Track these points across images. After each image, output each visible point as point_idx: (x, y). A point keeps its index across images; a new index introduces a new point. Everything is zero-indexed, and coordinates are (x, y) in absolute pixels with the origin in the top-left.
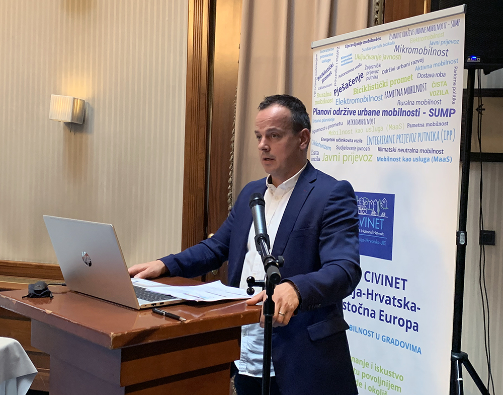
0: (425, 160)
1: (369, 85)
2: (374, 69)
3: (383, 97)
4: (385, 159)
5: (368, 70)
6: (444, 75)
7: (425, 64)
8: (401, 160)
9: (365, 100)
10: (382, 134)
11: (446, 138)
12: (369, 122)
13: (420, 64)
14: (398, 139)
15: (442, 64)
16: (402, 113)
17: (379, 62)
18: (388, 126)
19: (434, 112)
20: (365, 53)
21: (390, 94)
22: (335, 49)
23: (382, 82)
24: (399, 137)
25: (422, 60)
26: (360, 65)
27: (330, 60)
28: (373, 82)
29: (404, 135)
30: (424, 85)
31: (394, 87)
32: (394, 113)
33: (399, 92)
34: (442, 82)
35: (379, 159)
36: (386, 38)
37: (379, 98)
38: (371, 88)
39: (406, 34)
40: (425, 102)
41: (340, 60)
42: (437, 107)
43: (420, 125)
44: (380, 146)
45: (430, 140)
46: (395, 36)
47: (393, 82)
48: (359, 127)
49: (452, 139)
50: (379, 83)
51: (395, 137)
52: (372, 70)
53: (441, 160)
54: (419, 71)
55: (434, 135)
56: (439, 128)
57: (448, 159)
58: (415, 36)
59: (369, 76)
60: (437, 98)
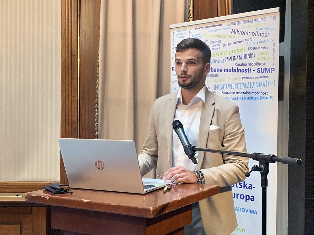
0: (255, 99)
1: (214, 53)
2: (217, 44)
3: (224, 61)
5: (213, 44)
6: (267, 48)
7: (253, 41)
8: (239, 99)
10: (224, 83)
11: (269, 85)
12: (215, 76)
13: (250, 41)
14: (236, 86)
15: (265, 41)
16: (237, 70)
17: (221, 39)
18: (229, 78)
19: (260, 70)
20: (210, 34)
21: (230, 59)
22: (188, 30)
23: (223, 52)
24: (236, 85)
26: (207, 41)
27: (184, 37)
28: (217, 51)
29: (240, 84)
30: (253, 54)
31: (232, 55)
32: (232, 70)
33: (235, 58)
34: (265, 52)
36: (225, 25)
37: (222, 61)
38: (216, 55)
39: (239, 23)
40: (254, 64)
42: (263, 67)
43: (251, 78)
44: (223, 90)
46: (231, 24)
47: (231, 52)
49: (273, 86)
50: (221, 52)
51: (234, 85)
53: (266, 98)
54: (249, 46)
55: (261, 84)
56: (265, 80)
57: (271, 98)
58: (245, 25)
59: (213, 47)
60: (262, 62)
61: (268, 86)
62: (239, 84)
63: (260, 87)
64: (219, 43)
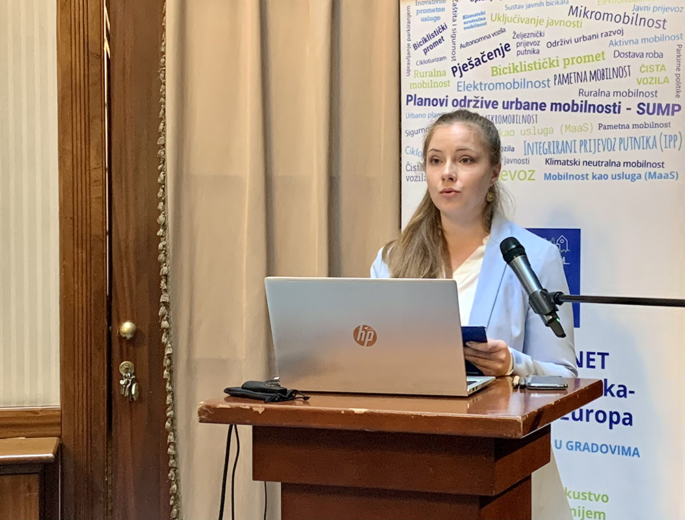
0: (633, 178)
1: (523, 63)
2: (531, 40)
3: (551, 83)
4: (559, 177)
5: (519, 40)
6: (661, 56)
7: (625, 38)
8: (590, 177)
9: (515, 85)
10: (550, 138)
11: (668, 146)
12: (527, 120)
13: (618, 37)
14: (583, 147)
15: (656, 39)
16: (587, 107)
17: (540, 28)
18: (564, 127)
19: (645, 108)
20: (511, 13)
21: (564, 79)
22: (450, 1)
23: (547, 60)
24: (583, 143)
25: (621, 32)
26: (503, 31)
27: (438, 18)
28: (529, 59)
29: (592, 142)
30: (627, 69)
31: (571, 69)
32: (572, 107)
33: (580, 77)
34: (657, 66)
35: (548, 177)
37: (544, 84)
38: (527, 68)
40: (629, 94)
42: (651, 101)
43: (621, 126)
44: (548, 156)
45: (641, 147)
47: (567, 62)
48: (506, 126)
49: (678, 147)
50: (542, 62)
51: (578, 143)
52: (527, 40)
53: (661, 176)
54: (616, 48)
55: (647, 141)
56: (656, 132)
57: (671, 175)
59: (522, 48)
60: (650, 88)
61: (666, 147)
62: (590, 140)
63: (643, 148)
64: (536, 39)
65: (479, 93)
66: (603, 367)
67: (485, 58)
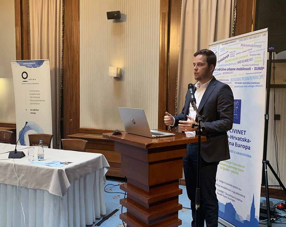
0: (253, 86)
1: (231, 59)
3: (237, 63)
6: (260, 55)
7: (253, 51)
8: (244, 87)
9: (230, 64)
10: (236, 77)
12: (231, 73)
13: (251, 51)
15: (259, 50)
16: (244, 69)
17: (235, 50)
18: (239, 74)
19: (256, 68)
20: (229, 47)
21: (239, 62)
22: (218, 46)
23: (236, 58)
24: (243, 78)
25: (251, 49)
26: (228, 51)
27: (216, 50)
28: (233, 58)
29: (245, 78)
30: (252, 58)
31: (241, 60)
32: (241, 69)
33: (243, 61)
34: (259, 57)
35: (235, 87)
36: (238, 41)
37: (235, 64)
39: (245, 40)
40: (253, 65)
41: (220, 50)
42: (257, 66)
43: (251, 73)
44: (235, 82)
46: (241, 40)
47: (240, 58)
48: (227, 75)
49: (263, 78)
51: (242, 78)
52: (232, 53)
53: (259, 86)
54: (250, 53)
55: (256, 77)
56: (258, 74)
57: (261, 86)
58: (249, 40)
59: (231, 55)
60: (257, 63)
61: (260, 78)
63: (255, 79)
64: (234, 53)
65: (223, 67)
66: (245, 134)
67: (224, 59)
